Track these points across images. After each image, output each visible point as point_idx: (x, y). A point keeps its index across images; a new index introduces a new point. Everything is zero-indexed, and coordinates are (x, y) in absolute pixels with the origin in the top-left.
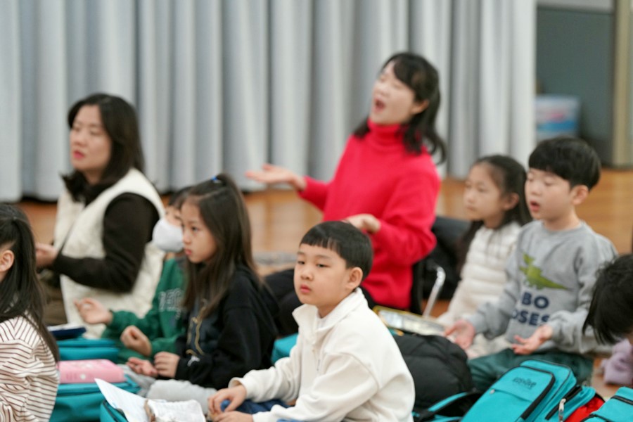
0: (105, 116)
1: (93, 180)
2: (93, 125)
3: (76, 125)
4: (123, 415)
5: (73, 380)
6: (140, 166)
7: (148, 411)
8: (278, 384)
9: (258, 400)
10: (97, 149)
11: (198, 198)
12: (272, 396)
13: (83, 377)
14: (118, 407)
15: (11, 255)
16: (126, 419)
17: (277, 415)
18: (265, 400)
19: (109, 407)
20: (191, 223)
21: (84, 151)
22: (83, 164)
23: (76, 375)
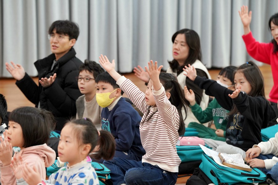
0: (187, 38)
1: (181, 64)
2: (182, 42)
3: (175, 41)
4: (213, 159)
5: (185, 144)
6: (200, 59)
7: (221, 158)
8: (273, 148)
9: (264, 154)
10: (184, 51)
11: (242, 70)
12: (270, 152)
13: (189, 143)
14: (209, 155)
15: (169, 94)
16: (214, 161)
17: (275, 161)
18: (267, 154)
19: (206, 156)
20: (240, 80)
21: (178, 52)
22: (178, 57)
23: (186, 142)
